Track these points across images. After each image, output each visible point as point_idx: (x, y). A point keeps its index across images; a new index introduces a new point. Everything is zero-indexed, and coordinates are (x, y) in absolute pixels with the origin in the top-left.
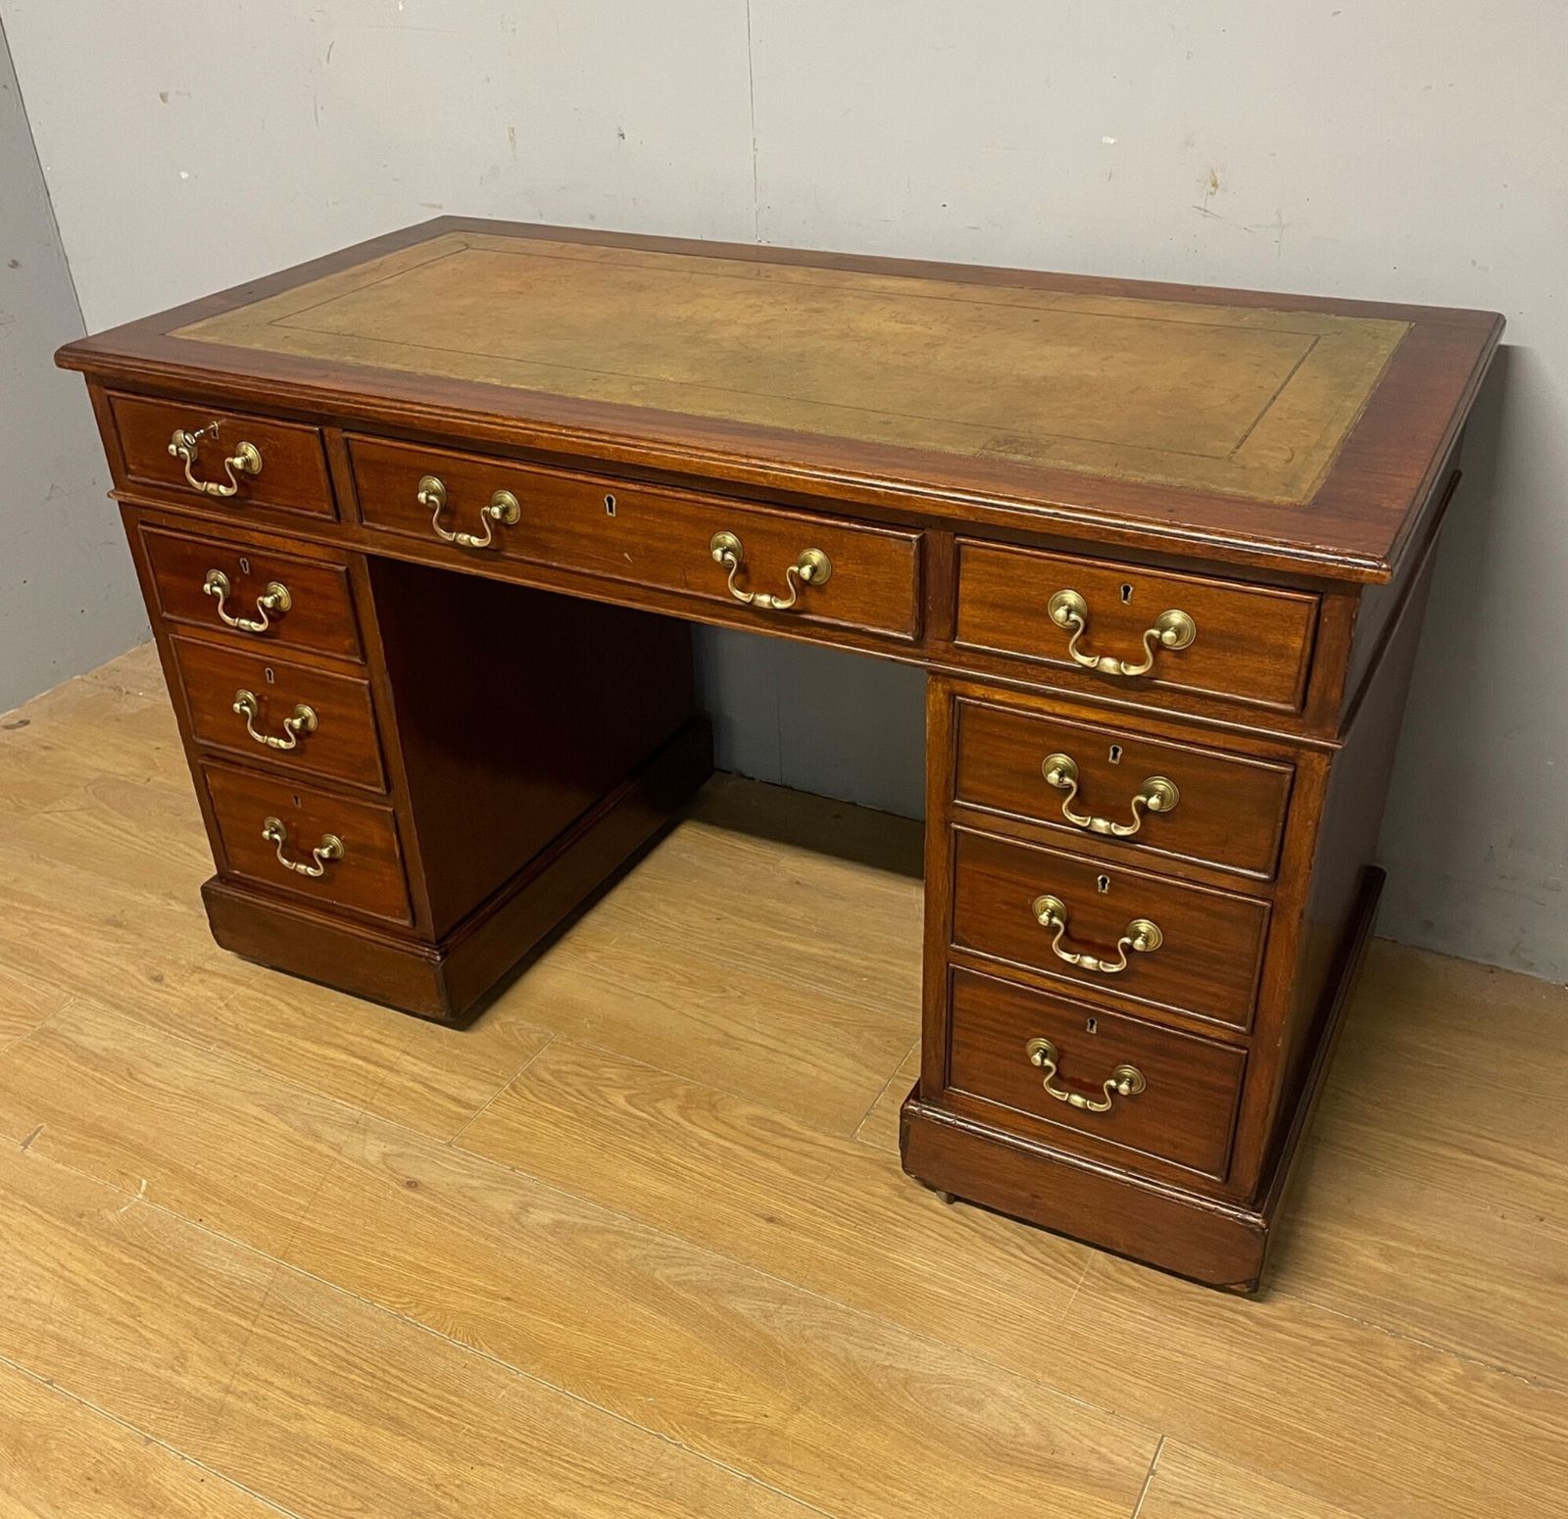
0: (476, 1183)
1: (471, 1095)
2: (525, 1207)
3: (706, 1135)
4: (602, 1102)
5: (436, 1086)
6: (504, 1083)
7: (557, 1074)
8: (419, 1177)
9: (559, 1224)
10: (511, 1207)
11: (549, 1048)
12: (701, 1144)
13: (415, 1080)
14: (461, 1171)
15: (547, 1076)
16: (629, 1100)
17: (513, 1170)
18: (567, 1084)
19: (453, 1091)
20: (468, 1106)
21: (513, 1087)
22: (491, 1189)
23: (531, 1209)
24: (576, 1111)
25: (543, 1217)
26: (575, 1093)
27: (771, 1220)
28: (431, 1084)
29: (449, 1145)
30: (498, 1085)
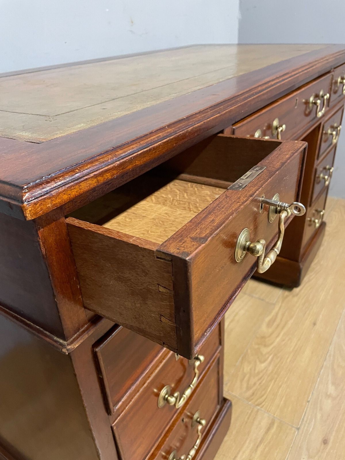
0: (319, 416)
1: (265, 423)
2: (328, 396)
3: (278, 339)
4: (265, 371)
5: (259, 440)
6: (256, 409)
7: (248, 388)
8: (320, 439)
9: (333, 383)
10: (330, 401)
11: (232, 392)
12: (284, 340)
13: (256, 450)
14: (313, 423)
15: (251, 392)
16: (261, 362)
17: (308, 402)
18: (255, 384)
19: (262, 431)
20: (272, 424)
21: (258, 405)
22: (321, 409)
23: (328, 394)
24: (271, 380)
25: (331, 389)
26: (260, 381)
27: (315, 324)
28: (258, 442)
29: (298, 429)
30: (257, 411)
